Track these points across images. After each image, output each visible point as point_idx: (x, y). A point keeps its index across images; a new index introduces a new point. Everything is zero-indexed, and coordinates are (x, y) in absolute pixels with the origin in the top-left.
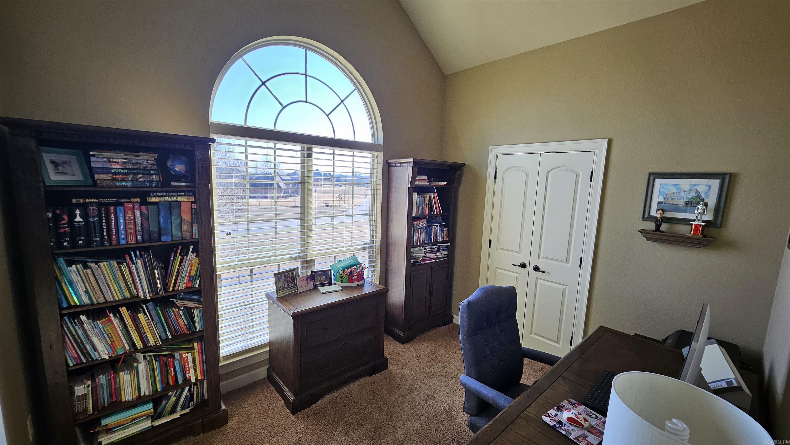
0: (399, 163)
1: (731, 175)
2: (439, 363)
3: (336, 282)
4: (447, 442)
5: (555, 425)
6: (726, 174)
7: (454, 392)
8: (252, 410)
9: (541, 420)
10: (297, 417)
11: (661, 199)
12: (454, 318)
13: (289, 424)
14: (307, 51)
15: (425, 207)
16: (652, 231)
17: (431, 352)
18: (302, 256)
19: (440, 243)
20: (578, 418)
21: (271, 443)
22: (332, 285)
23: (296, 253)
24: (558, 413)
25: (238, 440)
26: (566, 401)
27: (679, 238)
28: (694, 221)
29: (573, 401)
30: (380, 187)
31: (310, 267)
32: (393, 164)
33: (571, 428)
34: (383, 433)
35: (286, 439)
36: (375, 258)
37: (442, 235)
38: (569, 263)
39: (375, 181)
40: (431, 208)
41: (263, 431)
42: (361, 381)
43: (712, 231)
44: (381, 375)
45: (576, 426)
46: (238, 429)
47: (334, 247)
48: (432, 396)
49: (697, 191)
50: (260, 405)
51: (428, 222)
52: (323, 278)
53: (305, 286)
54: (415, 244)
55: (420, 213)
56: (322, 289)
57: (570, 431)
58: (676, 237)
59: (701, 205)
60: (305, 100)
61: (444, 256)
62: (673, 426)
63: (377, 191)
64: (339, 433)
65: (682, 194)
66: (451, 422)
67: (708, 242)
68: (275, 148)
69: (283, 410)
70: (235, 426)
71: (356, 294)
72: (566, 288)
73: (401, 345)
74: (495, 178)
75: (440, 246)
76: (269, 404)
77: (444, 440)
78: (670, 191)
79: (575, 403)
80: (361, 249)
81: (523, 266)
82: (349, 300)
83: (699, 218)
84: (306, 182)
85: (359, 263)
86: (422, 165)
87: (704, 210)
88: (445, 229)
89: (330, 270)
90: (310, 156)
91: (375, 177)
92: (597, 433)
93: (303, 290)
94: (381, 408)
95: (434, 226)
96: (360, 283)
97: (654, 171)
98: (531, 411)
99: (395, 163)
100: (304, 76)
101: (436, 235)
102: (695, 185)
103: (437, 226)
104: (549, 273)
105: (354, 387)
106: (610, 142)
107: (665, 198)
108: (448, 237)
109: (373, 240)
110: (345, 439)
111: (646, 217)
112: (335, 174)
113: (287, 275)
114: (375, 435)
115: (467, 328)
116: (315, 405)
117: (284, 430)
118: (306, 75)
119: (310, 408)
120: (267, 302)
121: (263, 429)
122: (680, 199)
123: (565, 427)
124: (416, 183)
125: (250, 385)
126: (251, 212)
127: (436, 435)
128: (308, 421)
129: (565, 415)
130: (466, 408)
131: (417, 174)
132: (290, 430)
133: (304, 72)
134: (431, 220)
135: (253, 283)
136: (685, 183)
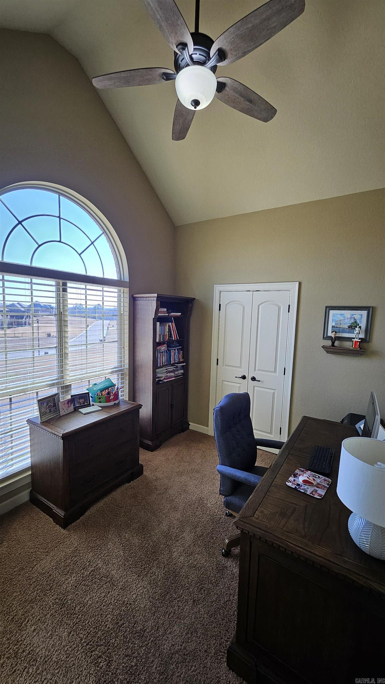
0: (143, 297)
1: (373, 307)
2: (185, 463)
3: (94, 403)
4: (203, 524)
5: (296, 487)
6: (369, 307)
7: (201, 483)
8: (20, 532)
9: (286, 486)
10: (69, 530)
11: (334, 324)
12: (190, 425)
13: (62, 537)
14: (61, 197)
15: (166, 334)
16: (330, 346)
17: (177, 455)
18: (58, 382)
19: (177, 363)
20: (310, 479)
21: (48, 558)
22: (90, 406)
23: (54, 380)
24: (295, 479)
25: (12, 563)
26: (297, 470)
27: (346, 351)
28: (354, 338)
29: (302, 469)
30: (127, 318)
31: (67, 392)
32: (137, 299)
33: (306, 487)
34: (150, 527)
35: (62, 552)
36: (124, 380)
37: (179, 357)
38: (276, 373)
39: (121, 313)
40: (170, 335)
41: (37, 550)
42: (122, 488)
43: (365, 345)
44: (138, 480)
45: (309, 485)
46: (10, 553)
47: (88, 372)
48: (184, 490)
49: (355, 319)
50: (29, 526)
51: (168, 346)
52: (82, 401)
53: (67, 410)
54: (159, 365)
55: (162, 339)
56: (84, 410)
57: (306, 489)
58: (344, 350)
59: (358, 328)
60: (59, 240)
61: (181, 374)
62: (379, 467)
63: (124, 321)
64: (112, 536)
65: (346, 320)
66: (204, 508)
67: (363, 352)
68: (31, 282)
69: (52, 527)
70: (6, 551)
71: (114, 412)
72: (275, 392)
73: (150, 452)
74: (220, 310)
75: (178, 366)
76: (38, 524)
77: (201, 522)
78: (339, 318)
79: (303, 470)
80: (112, 373)
81: (244, 377)
82: (111, 417)
83: (357, 337)
84: (62, 314)
85: (113, 385)
86: (164, 299)
87: (359, 331)
88: (181, 352)
89: (88, 393)
90: (65, 290)
91: (122, 310)
92: (322, 487)
93: (65, 414)
94: (144, 508)
95: (173, 349)
96: (116, 402)
97: (329, 305)
98: (278, 481)
99: (140, 297)
100: (58, 219)
101: (175, 357)
102: (353, 315)
103: (175, 350)
104: (262, 381)
105: (117, 494)
106: (300, 284)
107: (336, 324)
108: (183, 358)
109: (121, 364)
110: (119, 540)
111: (326, 337)
112: (88, 307)
113: (49, 401)
114: (144, 530)
115: (220, 427)
116: (84, 516)
117: (58, 544)
118: (59, 217)
119: (79, 520)
120: (29, 427)
121: (37, 547)
122: (345, 324)
123: (303, 487)
124: (159, 315)
125: (12, 510)
126: (9, 343)
127: (194, 520)
128: (80, 531)
129: (301, 479)
130: (222, 491)
131: (160, 307)
132: (64, 543)
133: (58, 215)
134: (169, 345)
135: (13, 411)
136: (348, 313)
